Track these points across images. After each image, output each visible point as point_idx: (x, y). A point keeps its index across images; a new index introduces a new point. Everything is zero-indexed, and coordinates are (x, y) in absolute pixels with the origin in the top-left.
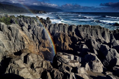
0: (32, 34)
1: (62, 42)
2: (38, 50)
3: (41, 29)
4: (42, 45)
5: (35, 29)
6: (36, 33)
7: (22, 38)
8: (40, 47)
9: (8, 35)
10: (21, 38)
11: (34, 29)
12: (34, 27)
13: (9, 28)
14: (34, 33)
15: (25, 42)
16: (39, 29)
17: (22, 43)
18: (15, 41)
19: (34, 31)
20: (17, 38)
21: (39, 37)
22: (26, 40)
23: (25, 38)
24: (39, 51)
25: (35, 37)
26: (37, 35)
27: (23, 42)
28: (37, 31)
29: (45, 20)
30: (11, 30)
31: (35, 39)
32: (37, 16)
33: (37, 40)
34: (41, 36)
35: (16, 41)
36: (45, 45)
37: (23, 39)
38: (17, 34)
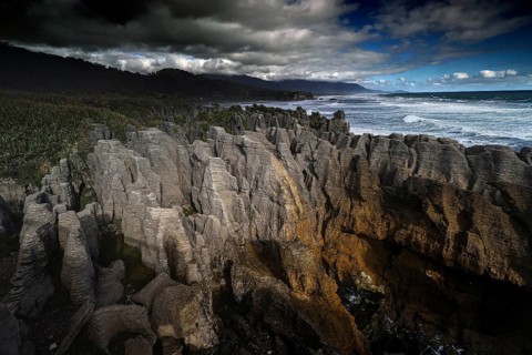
0: (304, 172)
1: (453, 229)
2: (319, 236)
3: (342, 156)
4: (339, 220)
5: (321, 154)
6: (319, 170)
7: (280, 186)
8: (329, 226)
9: (233, 169)
10: (275, 187)
11: (315, 156)
12: (316, 148)
13: (241, 147)
14: (312, 168)
15: (288, 207)
16: (336, 158)
17: (275, 205)
18: (251, 196)
19: (314, 160)
20: (260, 184)
21: (329, 187)
22: (292, 196)
23: (289, 189)
24: (321, 243)
25: (314, 183)
26: (325, 180)
27: (278, 203)
28: (327, 165)
29: (328, 121)
30: (244, 153)
31: (315, 191)
32: (299, 108)
33: (322, 196)
34: (340, 186)
35: (254, 194)
36: (353, 224)
37: (280, 192)
38: (261, 171)
